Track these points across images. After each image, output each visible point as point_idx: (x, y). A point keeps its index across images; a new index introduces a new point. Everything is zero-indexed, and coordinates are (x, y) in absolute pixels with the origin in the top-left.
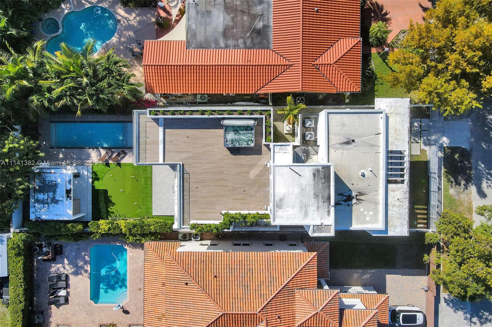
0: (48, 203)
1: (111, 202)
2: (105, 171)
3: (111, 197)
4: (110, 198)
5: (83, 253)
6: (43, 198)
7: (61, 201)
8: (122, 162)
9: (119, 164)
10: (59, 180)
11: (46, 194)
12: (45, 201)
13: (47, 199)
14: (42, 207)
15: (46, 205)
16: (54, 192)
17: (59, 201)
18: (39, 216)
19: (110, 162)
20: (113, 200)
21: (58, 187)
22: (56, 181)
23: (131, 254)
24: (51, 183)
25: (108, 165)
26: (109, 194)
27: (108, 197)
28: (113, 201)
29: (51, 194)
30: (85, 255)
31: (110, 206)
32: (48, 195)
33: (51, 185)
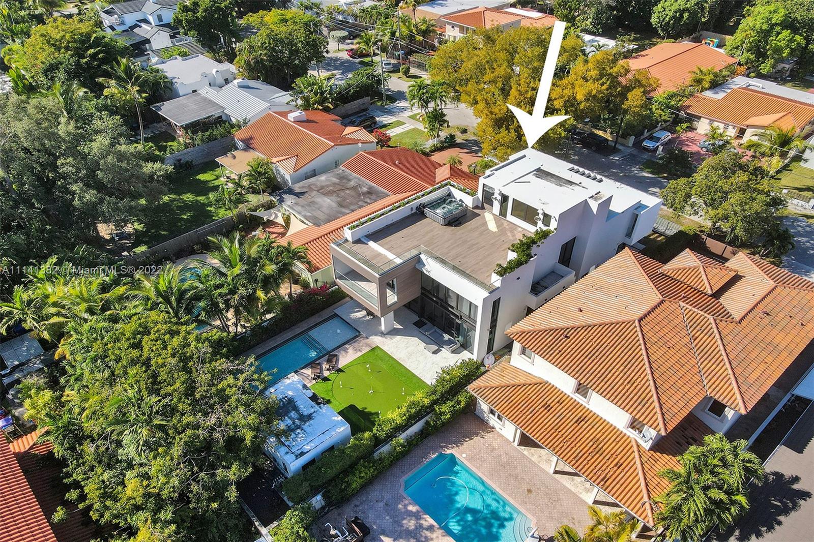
0: (299, 427)
1: (371, 414)
2: (330, 388)
3: (366, 408)
4: (366, 411)
5: (400, 506)
6: (287, 425)
7: (314, 412)
8: (340, 366)
9: (340, 371)
10: (290, 393)
11: (286, 418)
12: (293, 426)
13: (294, 423)
14: (295, 436)
15: (299, 430)
16: (296, 409)
17: (311, 414)
18: (300, 451)
19: (326, 374)
20: (371, 409)
21: (295, 400)
22: (286, 397)
23: (464, 455)
24: (282, 403)
25: (326, 379)
26: (360, 407)
27: (363, 411)
28: (373, 412)
29: (293, 414)
30: (405, 506)
31: (375, 418)
32: (290, 418)
33: (284, 403)
